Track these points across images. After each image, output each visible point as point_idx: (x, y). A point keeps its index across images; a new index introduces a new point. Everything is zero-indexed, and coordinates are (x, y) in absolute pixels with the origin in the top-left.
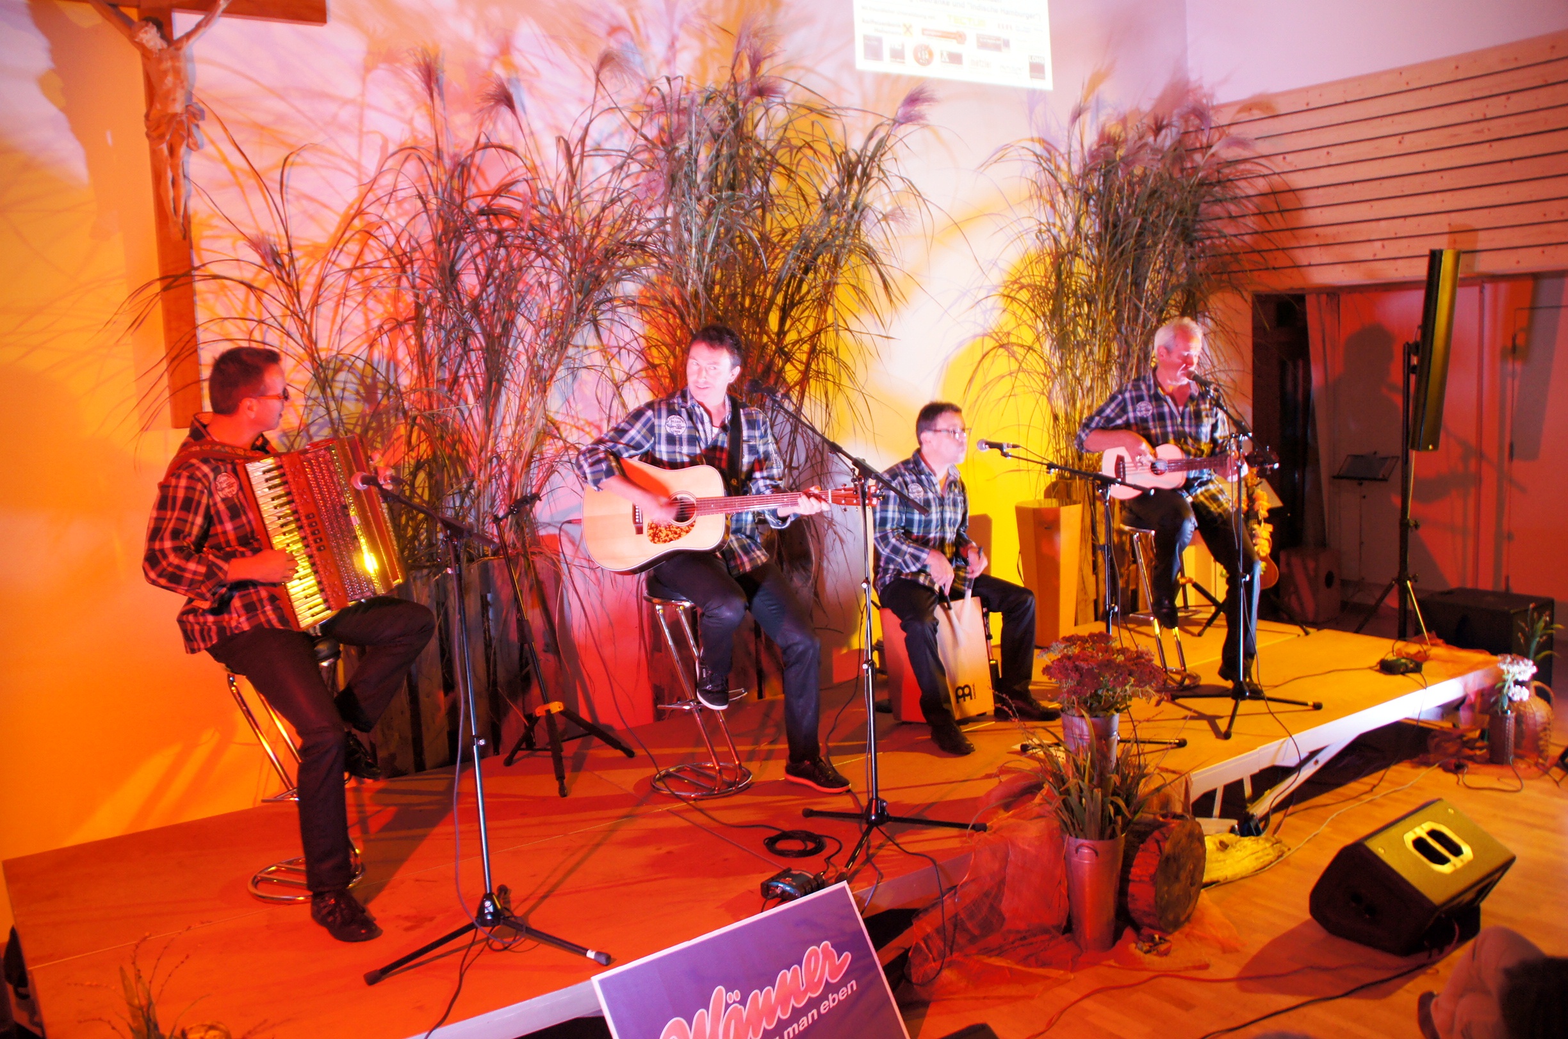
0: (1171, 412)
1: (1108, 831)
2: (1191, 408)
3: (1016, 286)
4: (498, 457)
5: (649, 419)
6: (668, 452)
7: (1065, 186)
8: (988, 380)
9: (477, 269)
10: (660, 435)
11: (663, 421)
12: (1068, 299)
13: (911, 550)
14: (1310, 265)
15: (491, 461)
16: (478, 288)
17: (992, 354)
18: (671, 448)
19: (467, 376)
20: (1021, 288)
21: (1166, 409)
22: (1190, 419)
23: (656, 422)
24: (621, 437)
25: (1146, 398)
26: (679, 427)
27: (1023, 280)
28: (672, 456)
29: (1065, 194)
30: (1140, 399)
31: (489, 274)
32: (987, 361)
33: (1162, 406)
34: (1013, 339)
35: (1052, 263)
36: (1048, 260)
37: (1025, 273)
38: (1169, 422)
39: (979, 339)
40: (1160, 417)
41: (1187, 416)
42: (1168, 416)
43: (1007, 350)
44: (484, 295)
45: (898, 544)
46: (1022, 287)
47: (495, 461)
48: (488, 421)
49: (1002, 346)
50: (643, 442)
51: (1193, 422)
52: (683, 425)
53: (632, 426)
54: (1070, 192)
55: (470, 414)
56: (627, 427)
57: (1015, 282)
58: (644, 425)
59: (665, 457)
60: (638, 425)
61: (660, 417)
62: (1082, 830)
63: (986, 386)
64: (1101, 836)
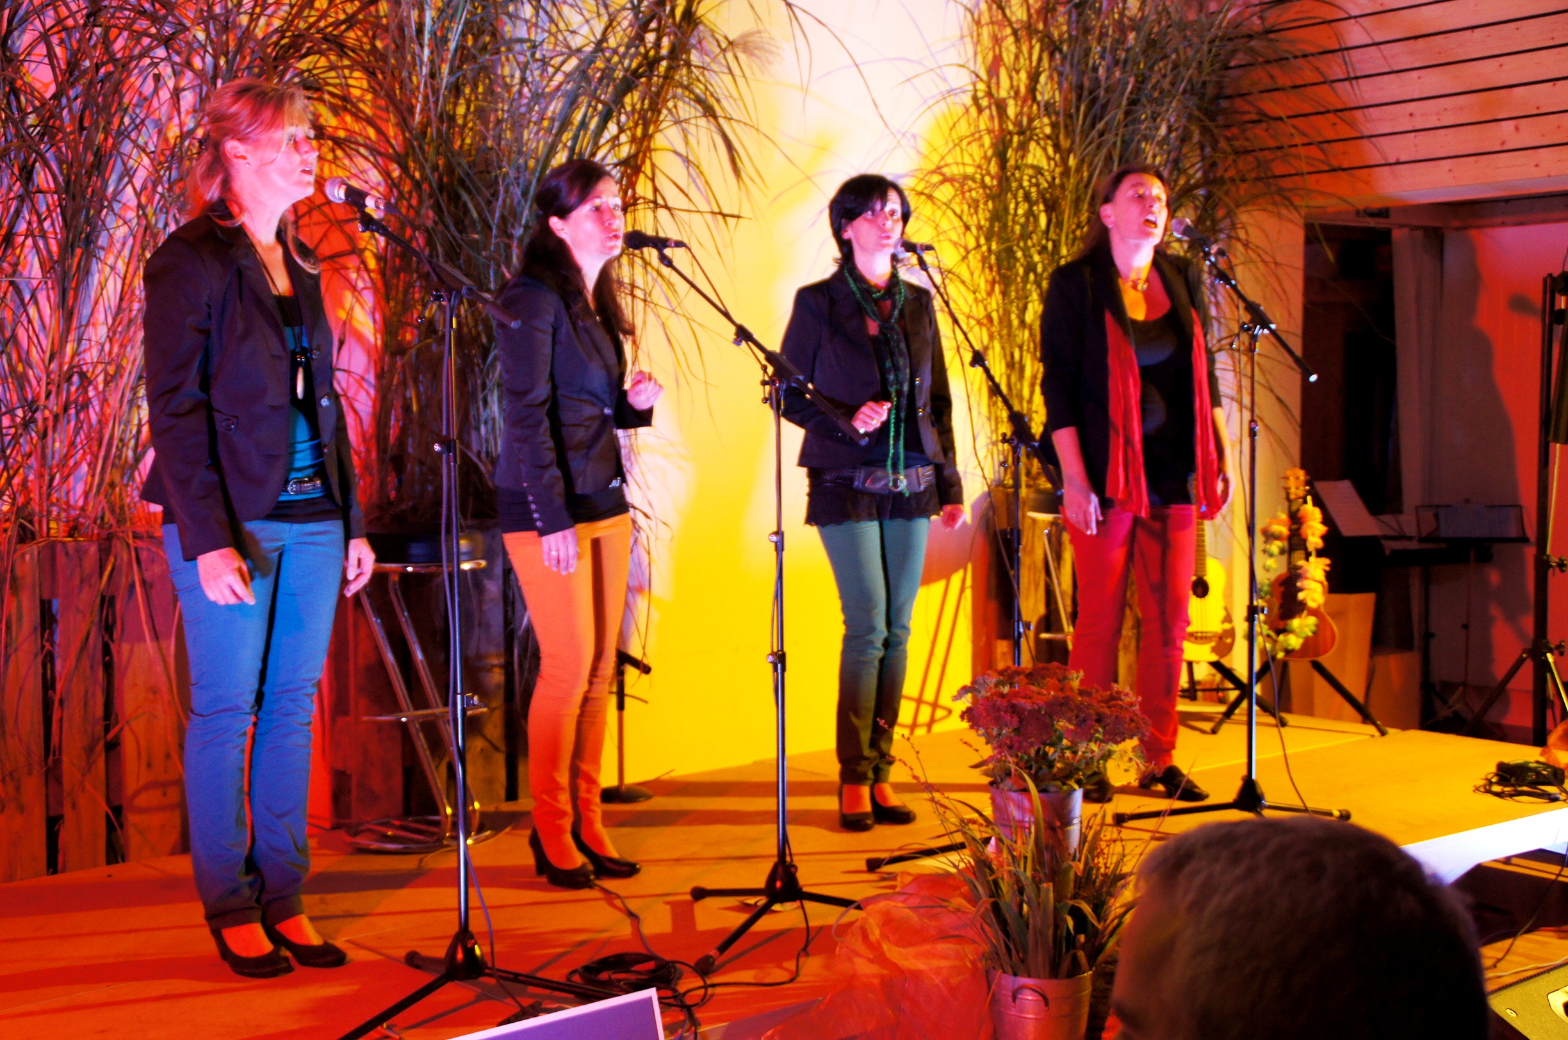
1: (1066, 964)
4: (83, 375)
9: (51, 54)
12: (1017, 204)
14: (1398, 163)
15: (69, 379)
16: (52, 89)
19: (29, 233)
20: (942, 182)
31: (73, 65)
35: (993, 145)
36: (987, 141)
44: (64, 101)
46: (946, 180)
47: (76, 378)
48: (67, 310)
55: (33, 297)
62: (1023, 961)
64: (1054, 971)
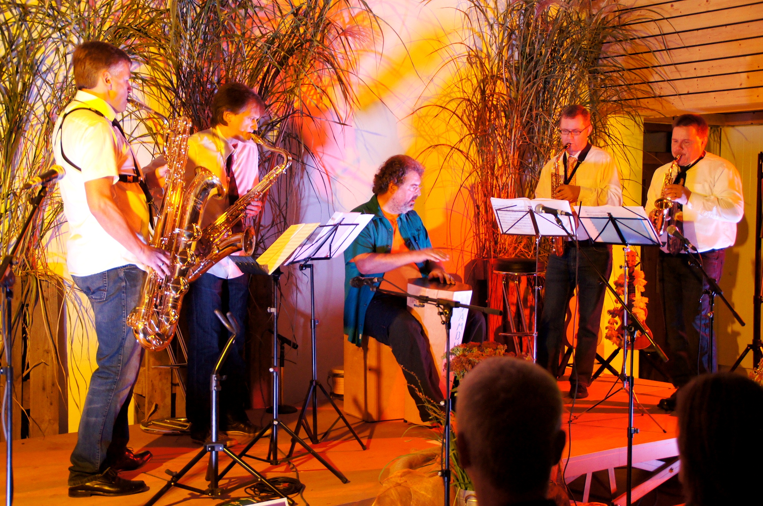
3: (447, 99)
7: (491, 21)
14: (688, 94)
20: (451, 100)
27: (453, 94)
29: (491, 27)
34: (442, 141)
35: (478, 83)
36: (475, 80)
37: (456, 88)
54: (495, 27)
57: (446, 96)
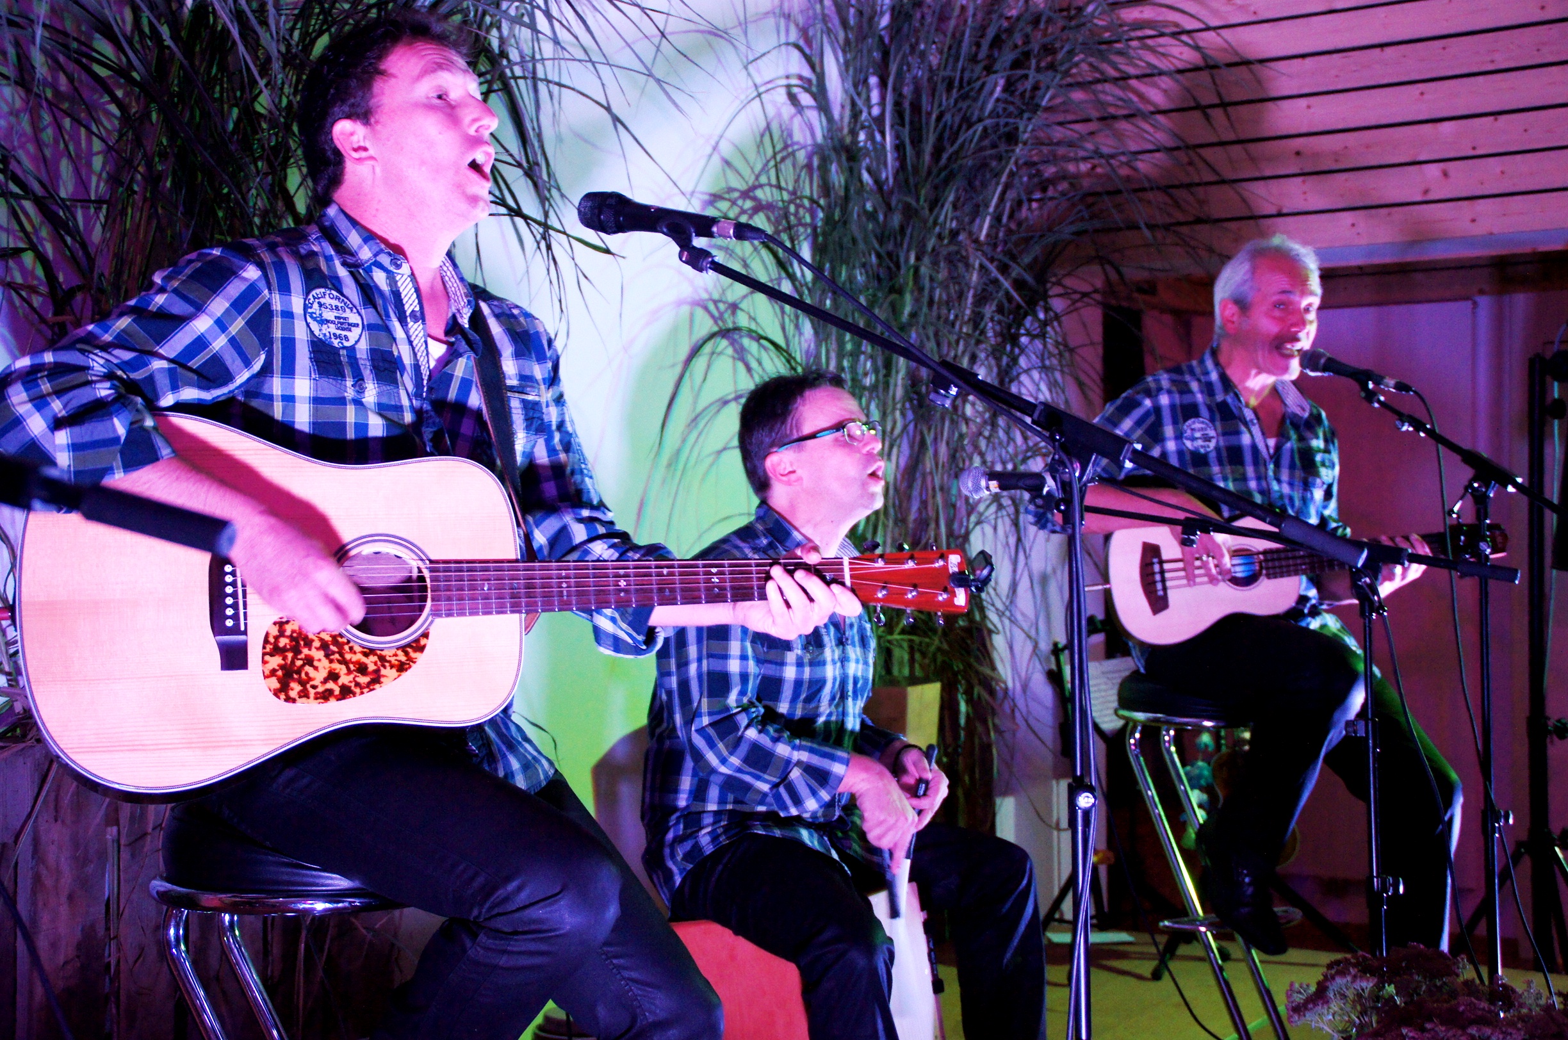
0: (1254, 447)
2: (1292, 444)
3: (748, 204)
5: (252, 292)
6: (316, 401)
8: (699, 408)
10: (289, 344)
11: (297, 303)
13: (804, 756)
17: (708, 348)
18: (329, 389)
21: (1246, 439)
22: (1292, 467)
23: (277, 305)
24: (161, 338)
25: (1204, 411)
26: (347, 326)
27: (759, 193)
28: (330, 413)
30: (1189, 411)
32: (700, 363)
33: (1238, 433)
34: (742, 320)
37: (763, 179)
38: (1250, 471)
39: (686, 309)
40: (1233, 455)
41: (1285, 461)
42: (1248, 457)
43: (733, 343)
45: (765, 741)
49: (724, 333)
50: (232, 360)
51: (1298, 473)
52: (354, 318)
53: (199, 308)
56: (180, 307)
57: (746, 194)
58: (239, 305)
59: (303, 419)
60: (219, 305)
61: (285, 289)
63: (695, 420)
